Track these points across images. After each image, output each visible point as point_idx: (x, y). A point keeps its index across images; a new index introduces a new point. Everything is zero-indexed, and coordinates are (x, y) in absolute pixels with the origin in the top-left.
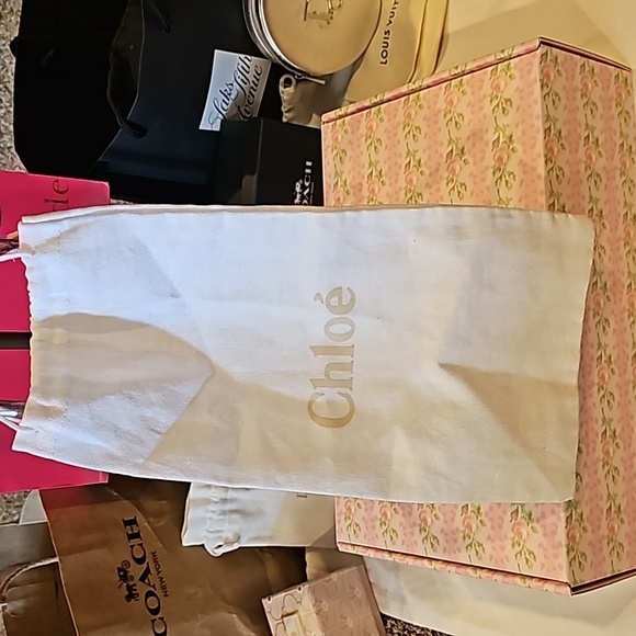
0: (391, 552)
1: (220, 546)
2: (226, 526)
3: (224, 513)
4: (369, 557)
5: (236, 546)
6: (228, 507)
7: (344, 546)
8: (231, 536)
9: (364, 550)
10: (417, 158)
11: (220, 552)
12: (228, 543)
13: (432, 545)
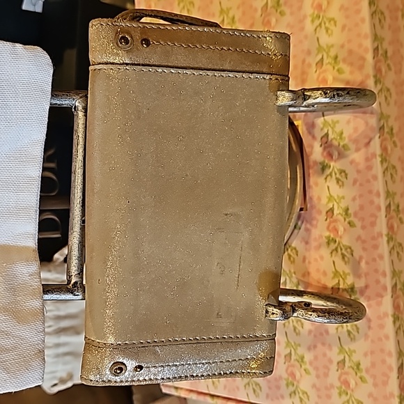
0: (213, 396)
1: (55, 385)
2: (60, 367)
3: (58, 356)
4: (191, 399)
5: (69, 384)
6: (62, 350)
7: (167, 388)
8: (64, 375)
9: (187, 392)
10: (231, 15)
11: (56, 390)
12: (63, 381)
13: (254, 391)
